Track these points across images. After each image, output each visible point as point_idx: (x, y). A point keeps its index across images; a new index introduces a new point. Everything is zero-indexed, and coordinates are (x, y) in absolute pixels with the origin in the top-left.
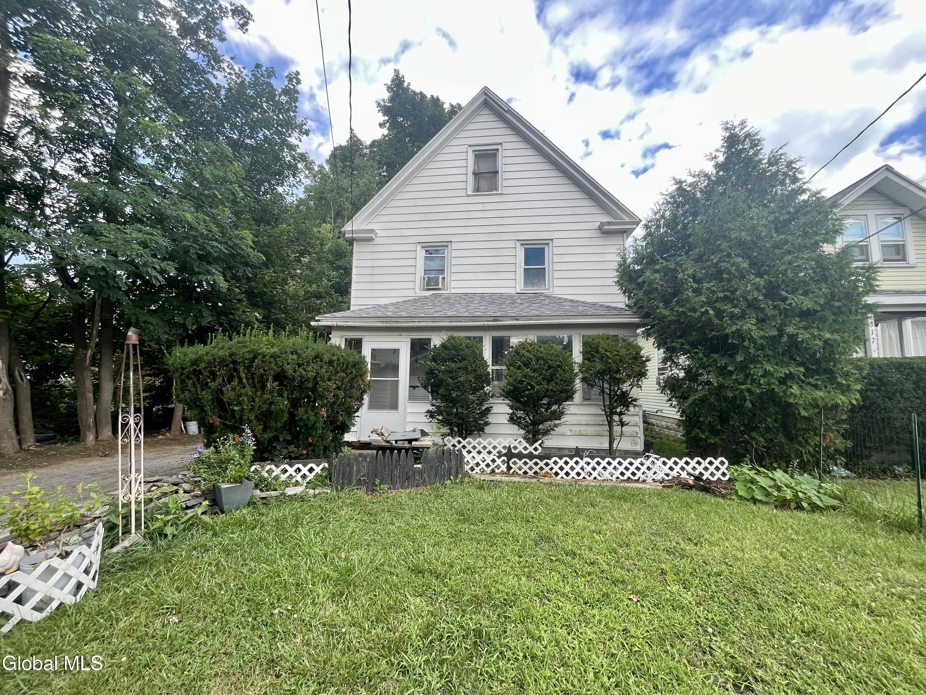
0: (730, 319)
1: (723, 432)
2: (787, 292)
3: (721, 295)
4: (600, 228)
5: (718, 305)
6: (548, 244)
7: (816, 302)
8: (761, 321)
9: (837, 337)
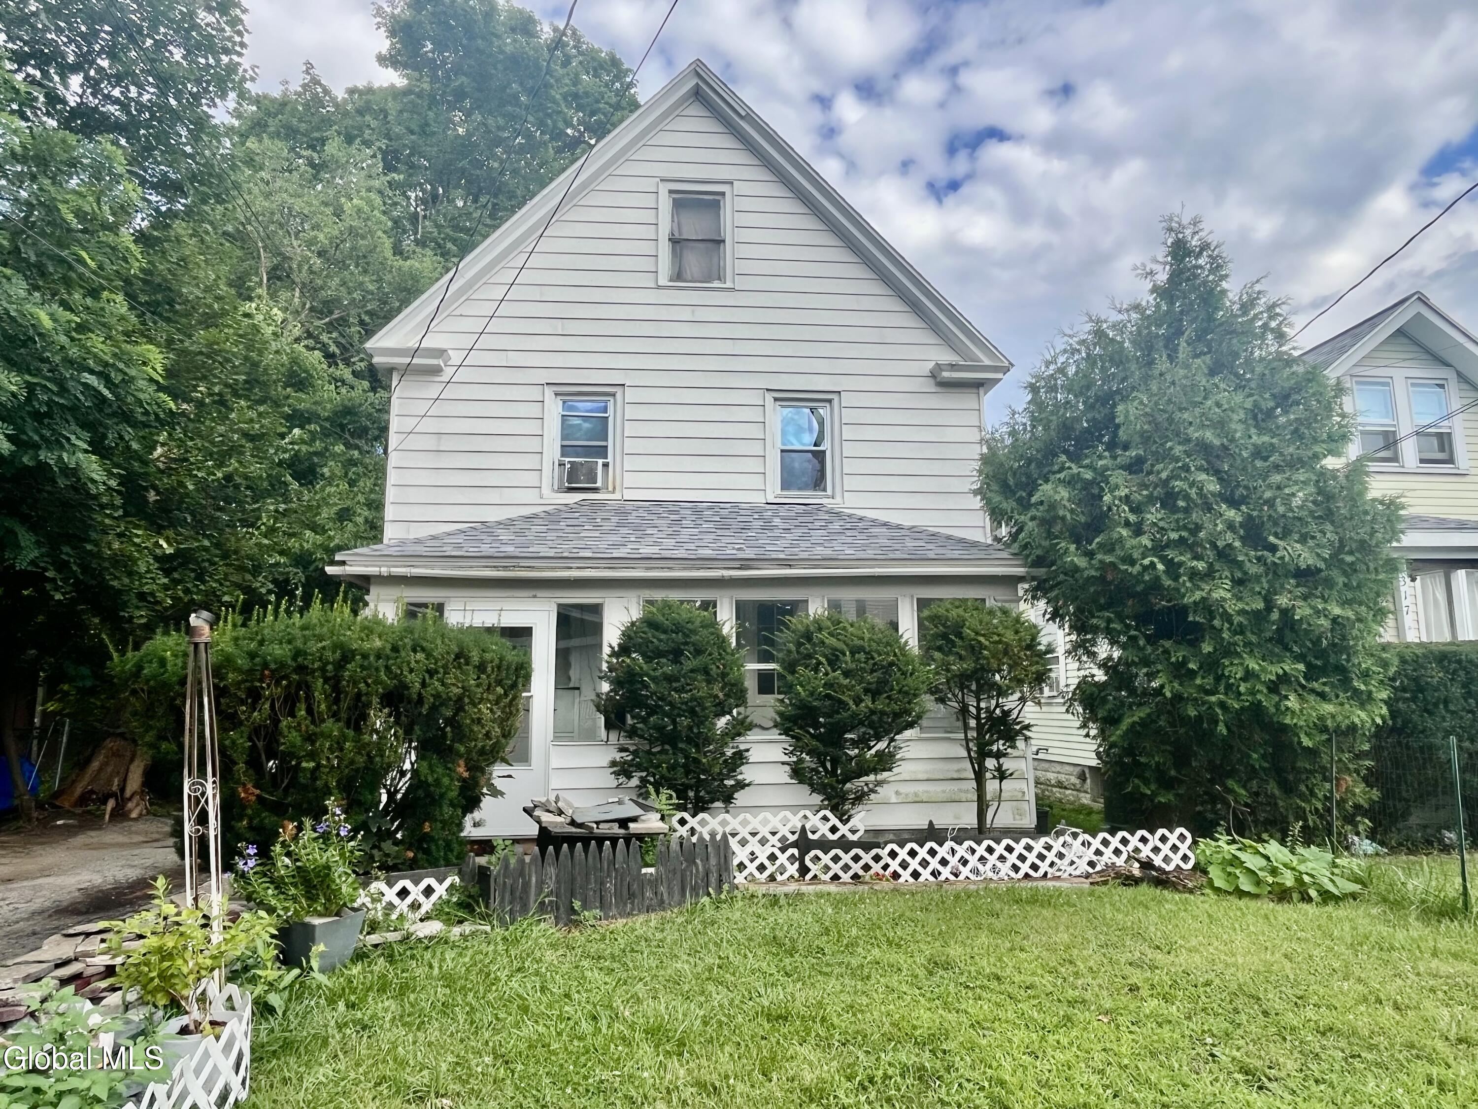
0: (1191, 579)
1: (1180, 782)
2: (1276, 535)
3: (1174, 536)
4: (933, 375)
5: (1170, 554)
6: (830, 401)
7: (1318, 555)
8: (1239, 583)
9: (1350, 614)
